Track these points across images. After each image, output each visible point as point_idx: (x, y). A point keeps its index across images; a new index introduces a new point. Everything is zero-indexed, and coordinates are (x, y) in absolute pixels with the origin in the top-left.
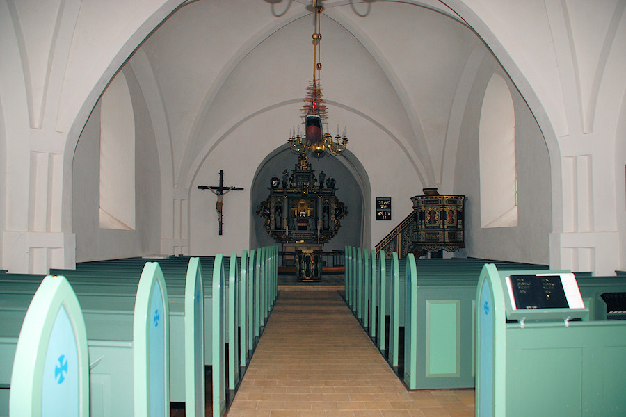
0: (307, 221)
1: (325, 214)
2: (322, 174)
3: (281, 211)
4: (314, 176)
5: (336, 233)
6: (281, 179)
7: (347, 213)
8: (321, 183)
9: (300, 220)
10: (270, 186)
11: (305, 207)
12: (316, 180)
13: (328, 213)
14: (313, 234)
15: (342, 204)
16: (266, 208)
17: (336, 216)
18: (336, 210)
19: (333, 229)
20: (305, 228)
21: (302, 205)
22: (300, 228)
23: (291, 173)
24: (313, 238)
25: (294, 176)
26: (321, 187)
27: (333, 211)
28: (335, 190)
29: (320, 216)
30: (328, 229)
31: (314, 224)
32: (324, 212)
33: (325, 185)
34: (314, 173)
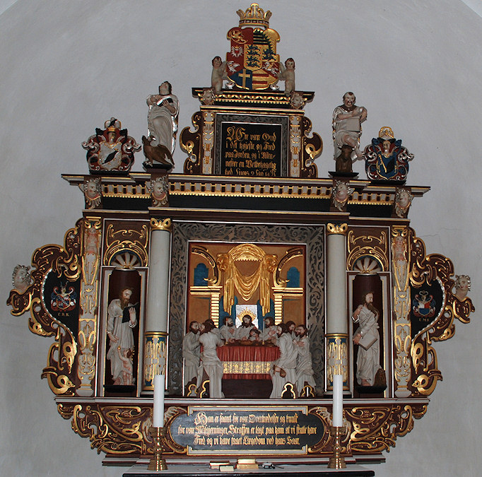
0: (270, 351)
1: (364, 311)
2: (349, 105)
3: (135, 299)
4: (305, 124)
5: (419, 410)
6: (138, 130)
7: (465, 309)
9: (237, 343)
10: (85, 169)
11: (260, 279)
12: (317, 142)
13: (377, 306)
14: (303, 420)
15: (441, 265)
16: (56, 282)
17: (417, 322)
18: (414, 291)
19: (403, 392)
20: (259, 387)
21: (248, 269)
22: (236, 387)
24: (305, 439)
25: (209, 119)
27: (401, 301)
29: (337, 322)
30: (377, 390)
32: (358, 301)
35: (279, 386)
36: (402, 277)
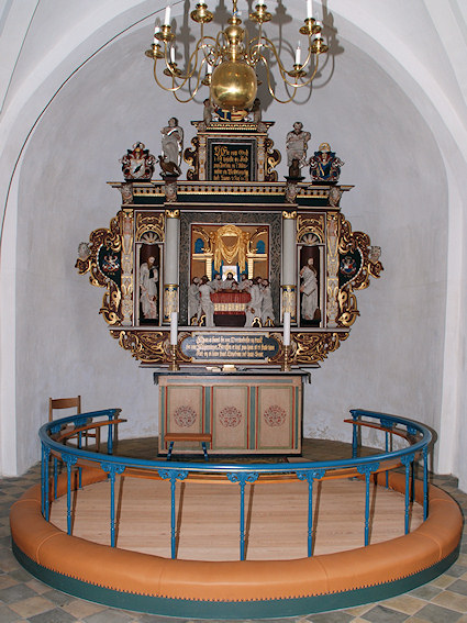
0: (244, 296)
1: (307, 270)
3: (157, 263)
4: (268, 143)
5: (342, 336)
6: (156, 151)
7: (377, 269)
8: (295, 166)
9: (223, 291)
10: (122, 178)
11: (239, 249)
12: (276, 156)
13: (316, 267)
14: (266, 341)
15: (362, 239)
16: (105, 253)
17: (343, 278)
18: (341, 257)
19: (333, 323)
20: (238, 320)
21: (230, 242)
22: (222, 320)
23: (190, 133)
24: (267, 353)
25: (203, 142)
26: (294, 177)
27: (332, 263)
28: (342, 190)
29: (288, 278)
30: (315, 323)
31: (269, 305)
32: (303, 263)
33: (305, 172)
34: (272, 133)
35: (251, 319)
36: (333, 247)
